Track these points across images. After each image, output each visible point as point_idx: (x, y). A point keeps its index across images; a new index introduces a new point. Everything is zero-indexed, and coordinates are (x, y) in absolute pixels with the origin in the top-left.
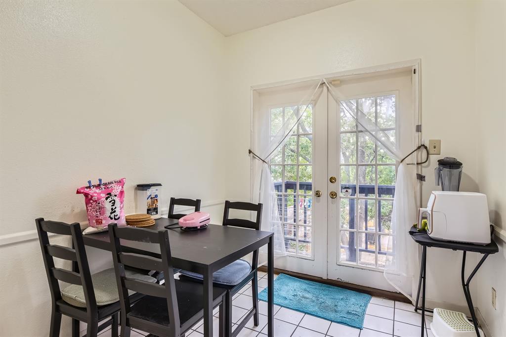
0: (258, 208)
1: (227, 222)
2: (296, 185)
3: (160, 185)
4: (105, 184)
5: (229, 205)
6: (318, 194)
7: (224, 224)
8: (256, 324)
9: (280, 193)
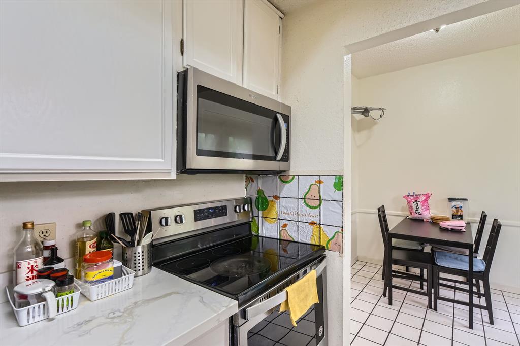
3: (466, 200)
4: (417, 195)
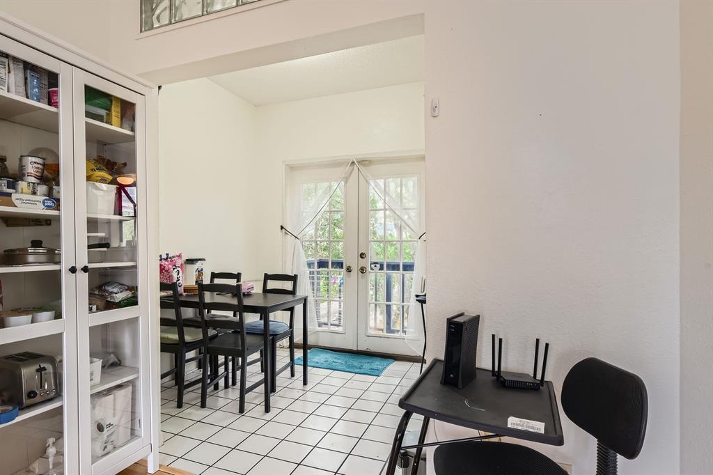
0: (294, 278)
1: (266, 291)
2: (328, 263)
3: (204, 260)
4: (171, 258)
5: (267, 277)
6: (349, 270)
7: (263, 292)
8: (293, 375)
9: (312, 270)
